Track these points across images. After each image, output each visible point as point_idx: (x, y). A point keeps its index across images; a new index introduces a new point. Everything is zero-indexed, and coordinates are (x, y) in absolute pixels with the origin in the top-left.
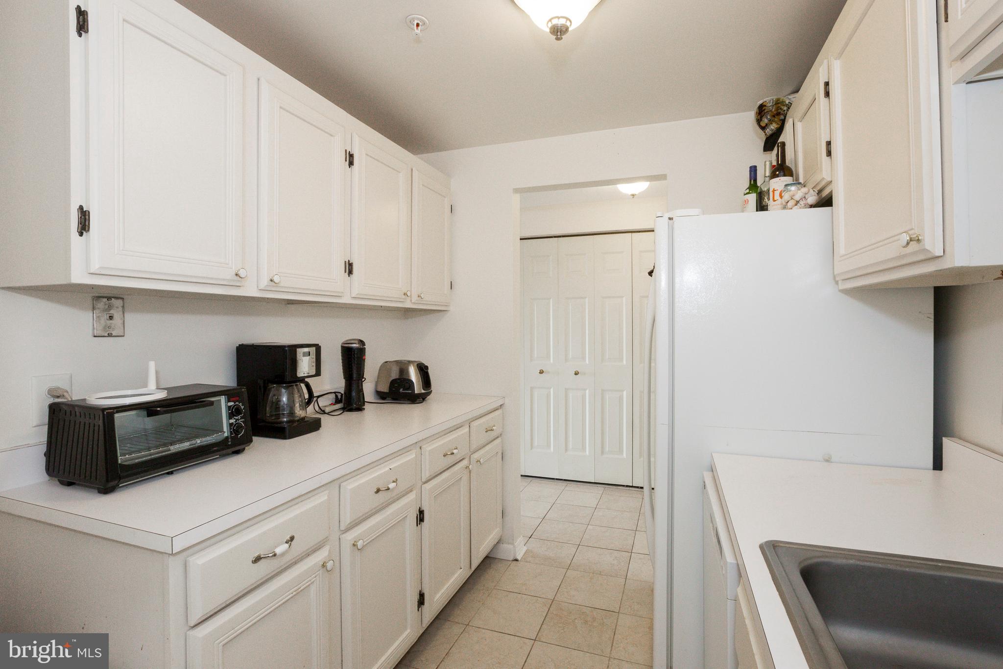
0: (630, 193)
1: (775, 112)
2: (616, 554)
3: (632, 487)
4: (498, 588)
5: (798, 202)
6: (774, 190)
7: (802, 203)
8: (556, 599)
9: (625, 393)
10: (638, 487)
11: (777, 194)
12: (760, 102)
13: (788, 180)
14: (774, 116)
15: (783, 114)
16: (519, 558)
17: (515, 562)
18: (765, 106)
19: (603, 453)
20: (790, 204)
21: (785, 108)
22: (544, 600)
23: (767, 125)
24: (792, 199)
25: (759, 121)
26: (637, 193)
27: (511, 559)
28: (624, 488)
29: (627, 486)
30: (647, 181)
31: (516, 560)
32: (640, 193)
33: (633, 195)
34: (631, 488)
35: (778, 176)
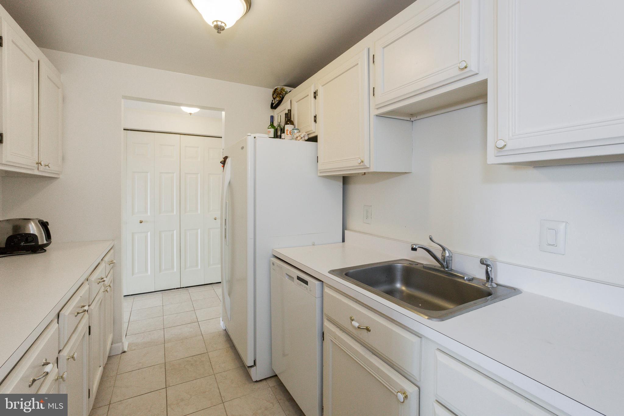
0: (189, 112)
1: (279, 93)
2: (189, 325)
3: (181, 288)
4: (118, 374)
5: (302, 138)
6: (287, 130)
7: (303, 139)
8: (166, 361)
9: (175, 232)
10: (183, 288)
11: (289, 132)
12: (276, 87)
13: (292, 126)
14: (278, 94)
15: (282, 95)
16: (126, 349)
17: (124, 353)
18: (277, 89)
19: (160, 271)
20: (299, 138)
21: (284, 93)
22: (159, 365)
23: (275, 97)
24: (300, 136)
25: (273, 95)
26: (193, 113)
27: (121, 352)
28: (175, 290)
29: (177, 288)
30: (199, 108)
31: (124, 352)
32: (194, 113)
33: (191, 114)
34: (179, 289)
35: (288, 124)
